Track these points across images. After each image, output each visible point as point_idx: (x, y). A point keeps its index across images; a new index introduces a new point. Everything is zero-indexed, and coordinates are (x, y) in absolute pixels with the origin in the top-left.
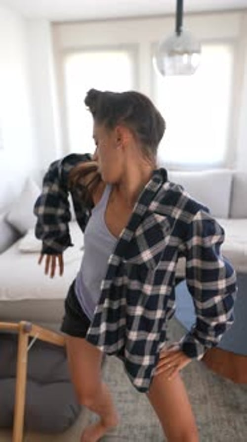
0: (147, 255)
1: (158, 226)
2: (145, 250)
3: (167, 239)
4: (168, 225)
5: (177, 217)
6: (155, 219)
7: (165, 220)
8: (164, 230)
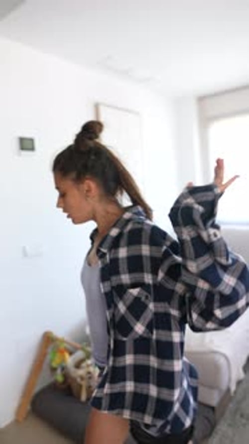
0: (139, 328)
1: (137, 299)
2: (135, 324)
3: (151, 306)
4: (145, 293)
5: (151, 282)
6: (131, 294)
7: (140, 291)
8: (143, 299)
